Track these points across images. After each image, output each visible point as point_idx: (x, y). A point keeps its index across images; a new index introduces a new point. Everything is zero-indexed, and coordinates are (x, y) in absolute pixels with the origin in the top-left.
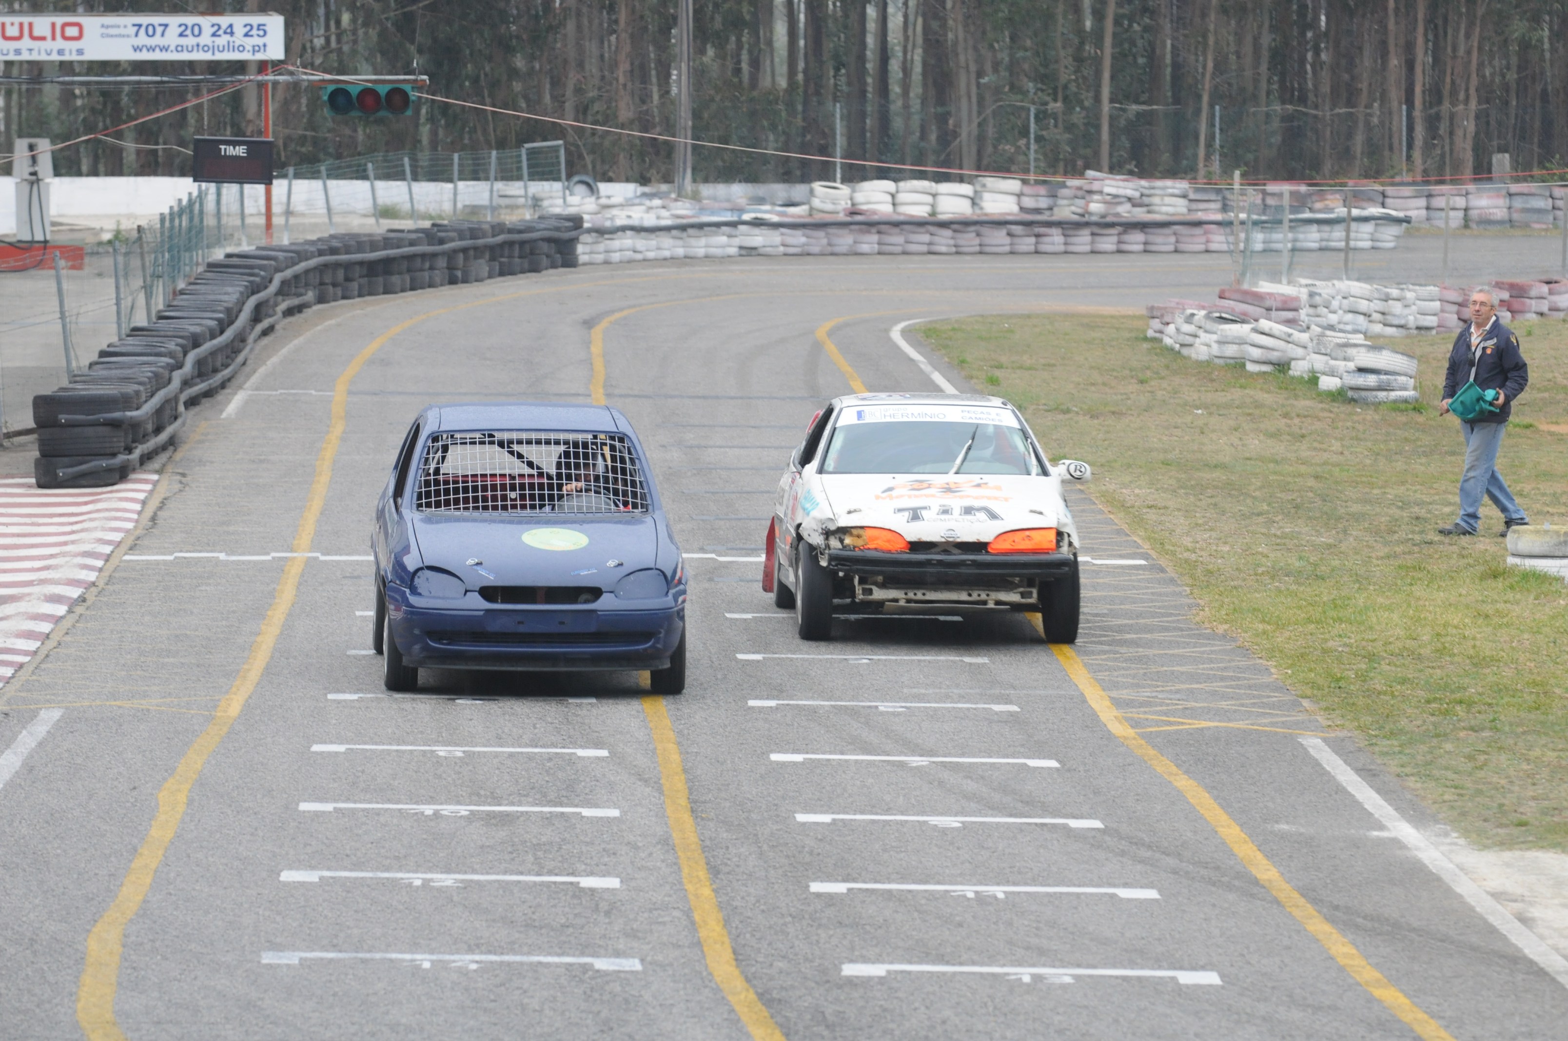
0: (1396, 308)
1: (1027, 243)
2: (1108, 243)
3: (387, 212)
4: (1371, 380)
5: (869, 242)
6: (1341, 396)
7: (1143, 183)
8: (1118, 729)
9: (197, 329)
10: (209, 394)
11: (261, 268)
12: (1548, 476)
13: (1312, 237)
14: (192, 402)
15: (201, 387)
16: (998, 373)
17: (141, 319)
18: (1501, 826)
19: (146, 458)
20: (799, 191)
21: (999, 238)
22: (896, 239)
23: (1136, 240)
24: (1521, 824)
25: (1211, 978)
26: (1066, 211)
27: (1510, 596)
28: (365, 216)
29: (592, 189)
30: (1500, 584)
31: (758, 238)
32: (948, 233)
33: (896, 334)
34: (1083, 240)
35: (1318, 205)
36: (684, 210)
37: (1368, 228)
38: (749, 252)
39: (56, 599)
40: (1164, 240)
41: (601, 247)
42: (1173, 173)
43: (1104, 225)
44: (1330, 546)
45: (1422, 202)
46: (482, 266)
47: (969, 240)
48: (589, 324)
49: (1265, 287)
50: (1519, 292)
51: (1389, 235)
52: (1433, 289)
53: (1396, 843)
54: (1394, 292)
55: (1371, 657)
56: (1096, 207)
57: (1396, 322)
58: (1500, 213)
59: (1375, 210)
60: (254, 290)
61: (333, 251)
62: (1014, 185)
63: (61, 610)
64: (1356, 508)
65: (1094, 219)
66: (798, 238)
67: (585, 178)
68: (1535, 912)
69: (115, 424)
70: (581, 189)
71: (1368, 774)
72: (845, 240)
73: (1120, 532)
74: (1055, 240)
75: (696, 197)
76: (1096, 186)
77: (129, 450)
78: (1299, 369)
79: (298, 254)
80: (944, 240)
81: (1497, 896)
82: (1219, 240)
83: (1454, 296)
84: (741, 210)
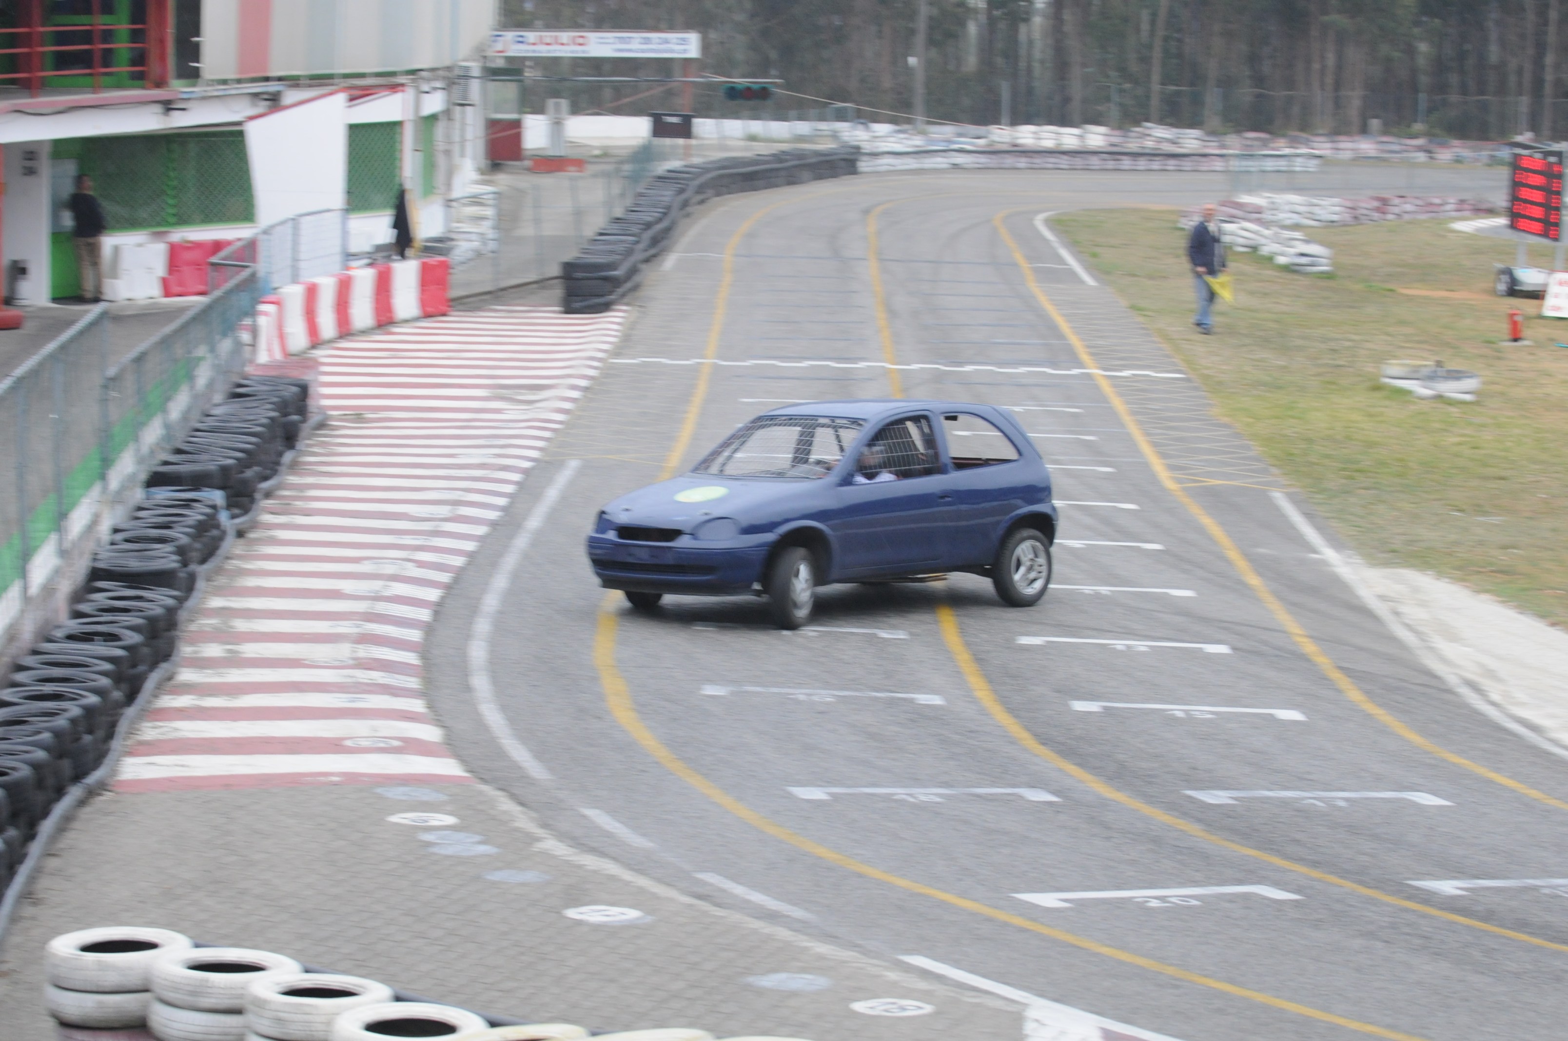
0: (1316, 210)
1: (1111, 164)
2: (1156, 165)
3: (753, 138)
4: (1304, 260)
5: (1022, 162)
6: (1289, 269)
7: (1175, 130)
8: (1170, 485)
9: (649, 219)
10: (654, 256)
11: (684, 179)
12: (1402, 323)
13: (1270, 165)
14: (647, 261)
15: (652, 251)
16: (1098, 250)
17: (619, 212)
18: (1384, 552)
19: (623, 295)
20: (981, 130)
21: (1095, 161)
22: (1038, 161)
23: (1172, 163)
24: (1393, 551)
25: (1223, 649)
26: (1133, 145)
27: (1387, 403)
28: (742, 139)
29: (867, 129)
30: (1377, 394)
31: (960, 159)
32: (1065, 157)
33: (1039, 222)
34: (1142, 163)
35: (1272, 145)
36: (917, 142)
37: (1299, 160)
38: (956, 166)
39: (574, 387)
40: (1187, 164)
41: (870, 164)
42: (1192, 125)
43: (1153, 155)
44: (1285, 367)
45: (1329, 145)
46: (806, 174)
47: (1078, 162)
48: (866, 212)
49: (1246, 199)
50: (1384, 201)
51: (1312, 165)
52: (1336, 200)
53: (1324, 563)
54: (1315, 201)
55: (1310, 441)
56: (1149, 144)
57: (1318, 218)
58: (1373, 153)
59: (1304, 151)
60: (681, 191)
61: (724, 168)
62: (1102, 129)
63: (575, 394)
64: (1300, 342)
65: (1147, 151)
66: (983, 159)
67: (862, 121)
68: (1403, 609)
69: (605, 279)
70: (861, 127)
71: (1309, 516)
72: (1009, 161)
73: (1167, 356)
74: (1126, 163)
75: (923, 133)
76: (1148, 132)
77: (611, 293)
78: (1265, 251)
79: (704, 169)
80: (1064, 162)
81: (1383, 598)
82: (1219, 165)
83: (1349, 204)
84: (949, 141)
